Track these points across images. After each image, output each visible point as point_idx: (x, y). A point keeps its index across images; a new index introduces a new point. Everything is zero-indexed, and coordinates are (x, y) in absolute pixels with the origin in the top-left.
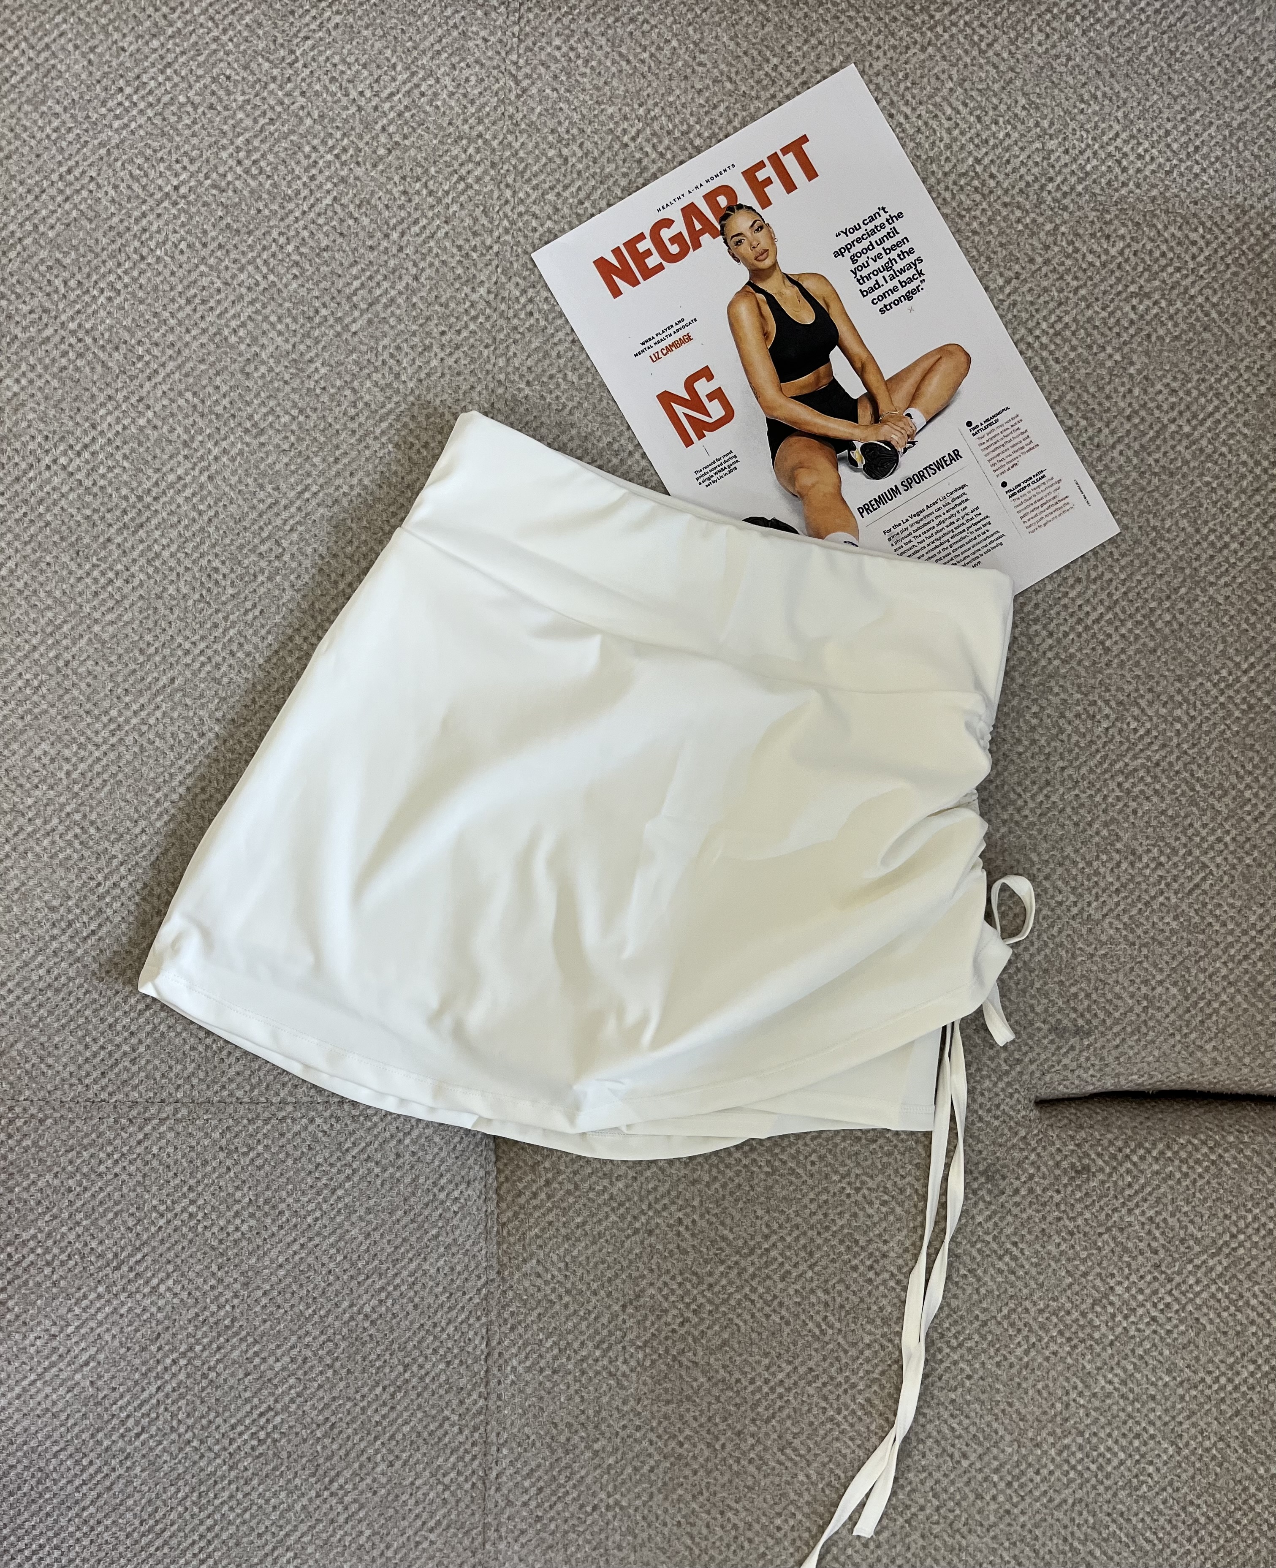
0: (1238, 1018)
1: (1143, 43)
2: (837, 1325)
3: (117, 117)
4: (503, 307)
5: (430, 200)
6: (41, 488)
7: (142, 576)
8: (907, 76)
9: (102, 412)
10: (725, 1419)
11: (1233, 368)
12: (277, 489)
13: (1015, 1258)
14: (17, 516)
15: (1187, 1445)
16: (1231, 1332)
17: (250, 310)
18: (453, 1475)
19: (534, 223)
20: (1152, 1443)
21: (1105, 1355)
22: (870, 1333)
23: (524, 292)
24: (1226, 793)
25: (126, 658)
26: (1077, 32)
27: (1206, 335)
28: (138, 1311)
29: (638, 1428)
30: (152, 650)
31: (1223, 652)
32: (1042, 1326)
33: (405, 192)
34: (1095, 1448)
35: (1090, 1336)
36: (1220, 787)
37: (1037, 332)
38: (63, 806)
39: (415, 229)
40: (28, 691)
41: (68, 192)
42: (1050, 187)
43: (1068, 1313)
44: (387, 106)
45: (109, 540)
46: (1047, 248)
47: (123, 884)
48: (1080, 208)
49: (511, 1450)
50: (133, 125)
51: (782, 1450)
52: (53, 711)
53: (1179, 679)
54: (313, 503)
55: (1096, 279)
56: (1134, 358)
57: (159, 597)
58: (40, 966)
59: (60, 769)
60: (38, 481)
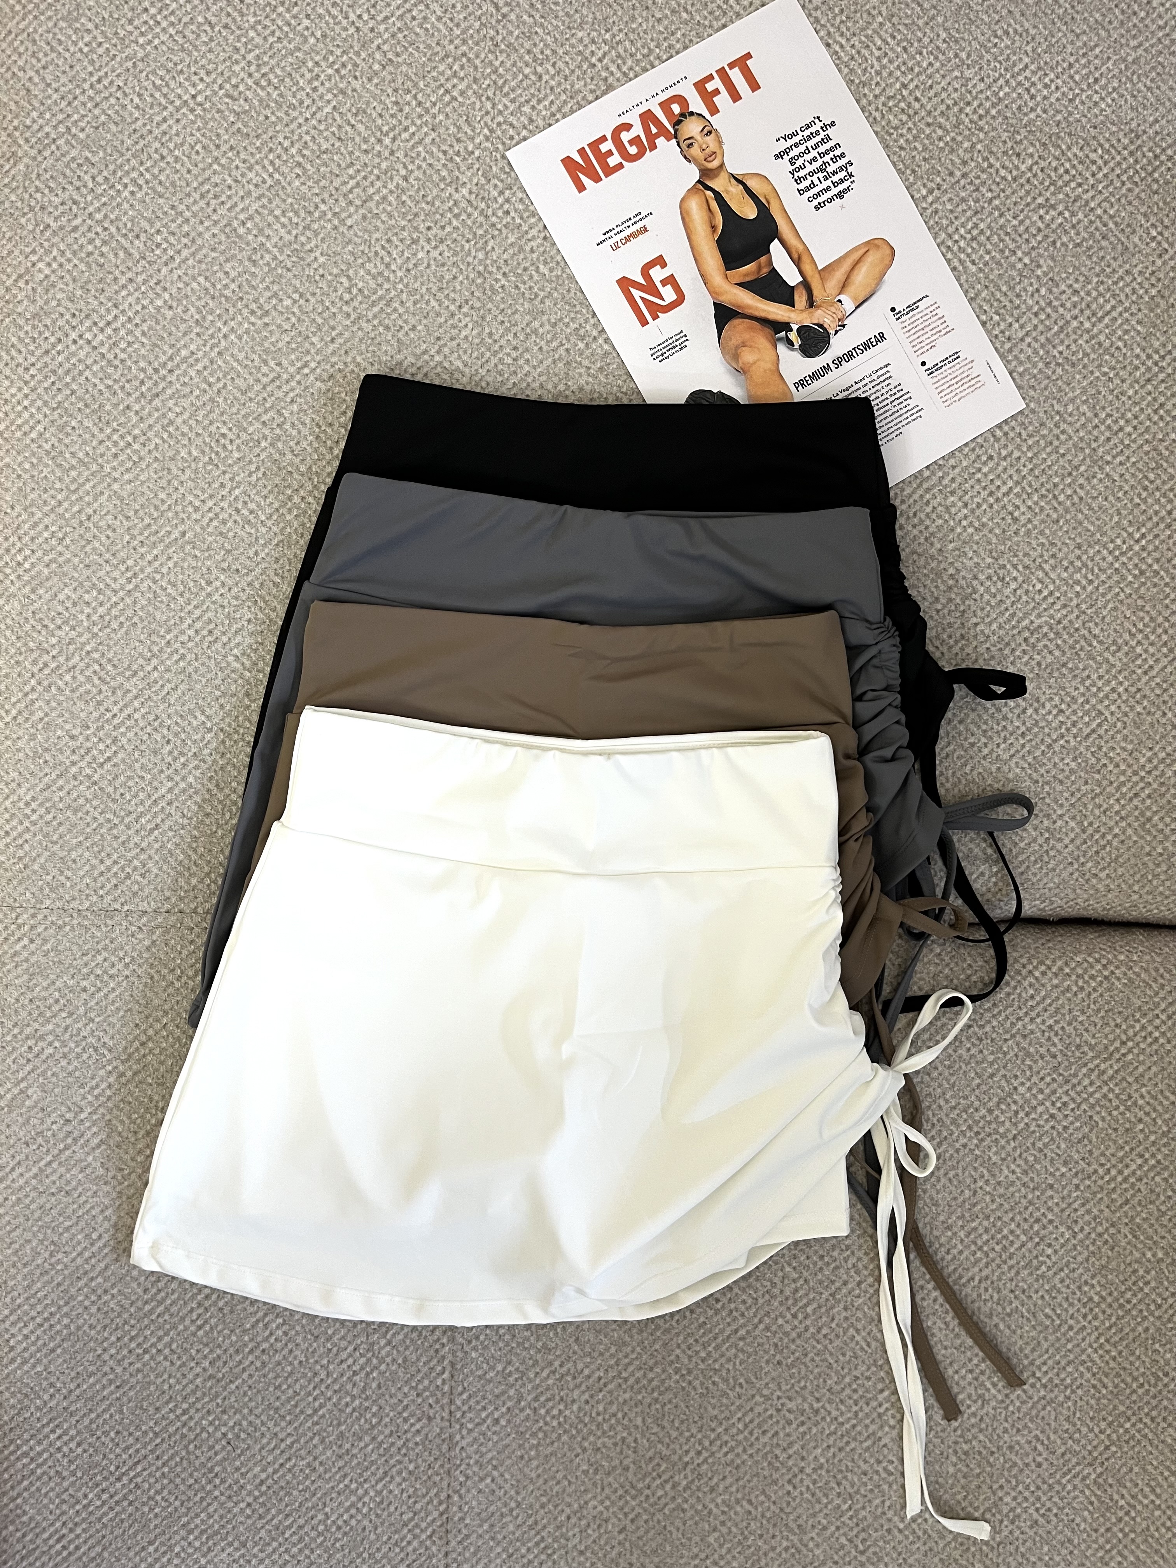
0: (1129, 848)
3: (142, 34)
4: (483, 206)
5: (419, 110)
6: (68, 360)
7: (157, 441)
8: (842, 11)
9: (124, 293)
11: (1128, 272)
12: (279, 364)
14: (46, 385)
15: (1082, 1229)
16: (1121, 1130)
17: (255, 206)
19: (511, 132)
20: (1051, 1228)
21: (1009, 1148)
23: (501, 193)
24: (1119, 649)
25: (141, 513)
27: (1104, 243)
30: (165, 507)
31: (1118, 523)
32: (954, 1122)
33: (396, 103)
34: (1000, 1231)
35: (996, 1131)
36: (1115, 642)
37: (956, 237)
38: (84, 644)
39: (405, 136)
40: (54, 542)
41: (98, 99)
42: (968, 110)
43: (977, 1110)
44: (382, 27)
45: (128, 407)
46: (965, 163)
47: (136, 716)
48: (994, 129)
50: (156, 42)
52: (76, 561)
53: (1079, 547)
54: (312, 378)
55: (1009, 191)
56: (1042, 262)
57: (172, 459)
58: (61, 789)
59: (82, 612)
60: (66, 353)
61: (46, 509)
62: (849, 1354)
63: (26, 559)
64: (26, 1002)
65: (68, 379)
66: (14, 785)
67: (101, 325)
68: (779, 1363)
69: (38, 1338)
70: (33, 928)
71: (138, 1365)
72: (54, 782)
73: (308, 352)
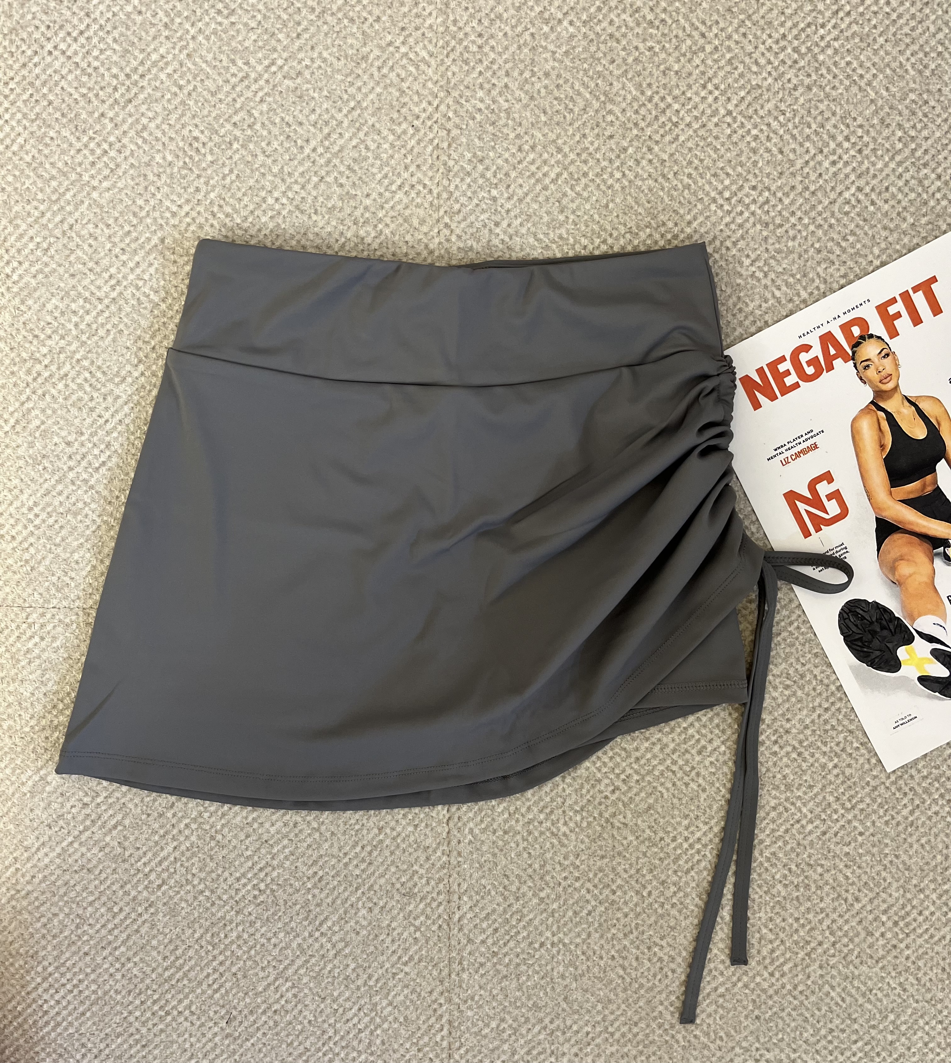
6: (44, 70)
7: (133, 147)
10: (651, 871)
12: (247, 63)
18: (422, 918)
22: (775, 798)
25: (121, 220)
29: (577, 879)
30: (143, 214)
38: (74, 353)
40: (39, 253)
45: (103, 115)
49: (471, 898)
52: (61, 270)
54: (280, 76)
57: (148, 165)
58: (60, 493)
59: (70, 321)
60: (42, 65)
61: (30, 220)
62: (824, 1008)
63: (14, 270)
64: (41, 696)
65: (45, 90)
66: (16, 491)
67: (75, 34)
68: (757, 1018)
69: (69, 1003)
70: (42, 626)
71: (161, 1026)
72: (54, 487)
73: (275, 50)
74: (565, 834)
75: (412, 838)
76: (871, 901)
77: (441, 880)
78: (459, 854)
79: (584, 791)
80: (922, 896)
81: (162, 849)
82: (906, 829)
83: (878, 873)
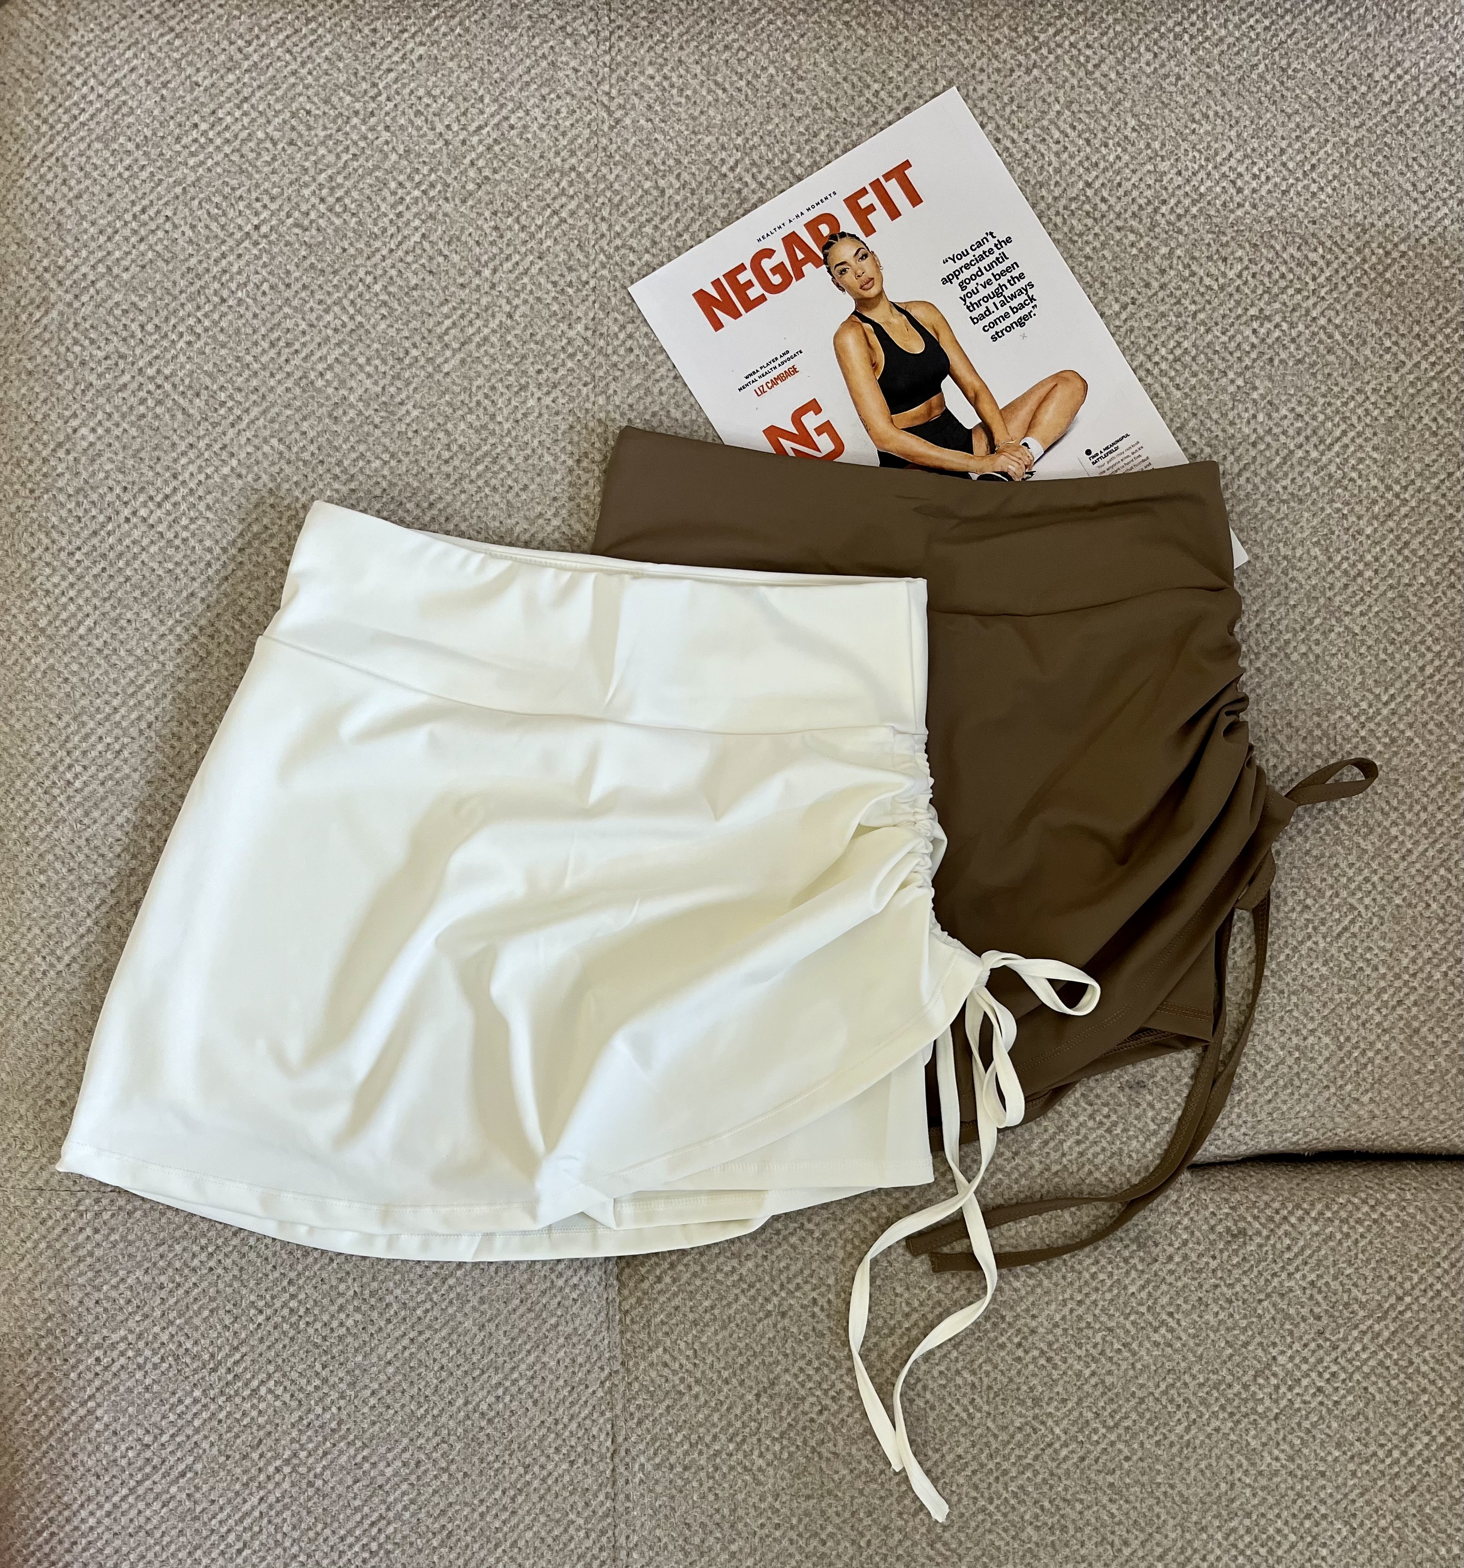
0: (1394, 1067)
1: (1255, 60)
2: (986, 1408)
3: (193, 154)
4: (602, 343)
5: (523, 235)
6: (120, 541)
8: (1012, 100)
9: (184, 461)
10: (869, 1514)
11: (1359, 391)
13: (1171, 1330)
14: (96, 570)
15: (1362, 1524)
16: (1402, 1402)
17: (338, 352)
19: (632, 257)
20: (1324, 1524)
21: (1271, 1430)
22: (1021, 1415)
23: (623, 327)
24: (1371, 831)
26: (1187, 51)
27: (1331, 358)
28: (238, 1415)
29: (777, 1526)
31: (1362, 683)
32: (1203, 1402)
33: (496, 228)
34: (1264, 1531)
35: (1254, 1411)
36: (1365, 823)
37: (1157, 358)
39: (508, 266)
40: (109, 755)
41: (143, 232)
42: (1164, 209)
43: (1230, 1386)
44: (475, 140)
45: (192, 594)
46: (1163, 272)
48: (1195, 231)
49: (642, 1554)
50: (210, 162)
51: (932, 1545)
52: (136, 776)
53: (1318, 713)
55: (1216, 302)
56: (1257, 383)
60: (118, 534)
61: (100, 716)
63: (76, 776)
64: (92, 1304)
67: (158, 499)
74: (760, 1469)
75: (567, 1478)
76: (1143, 1544)
77: (603, 1532)
78: (627, 1497)
79: (784, 1413)
80: (1204, 1536)
81: (245, 1501)
82: (1181, 1451)
83: (1150, 1508)
